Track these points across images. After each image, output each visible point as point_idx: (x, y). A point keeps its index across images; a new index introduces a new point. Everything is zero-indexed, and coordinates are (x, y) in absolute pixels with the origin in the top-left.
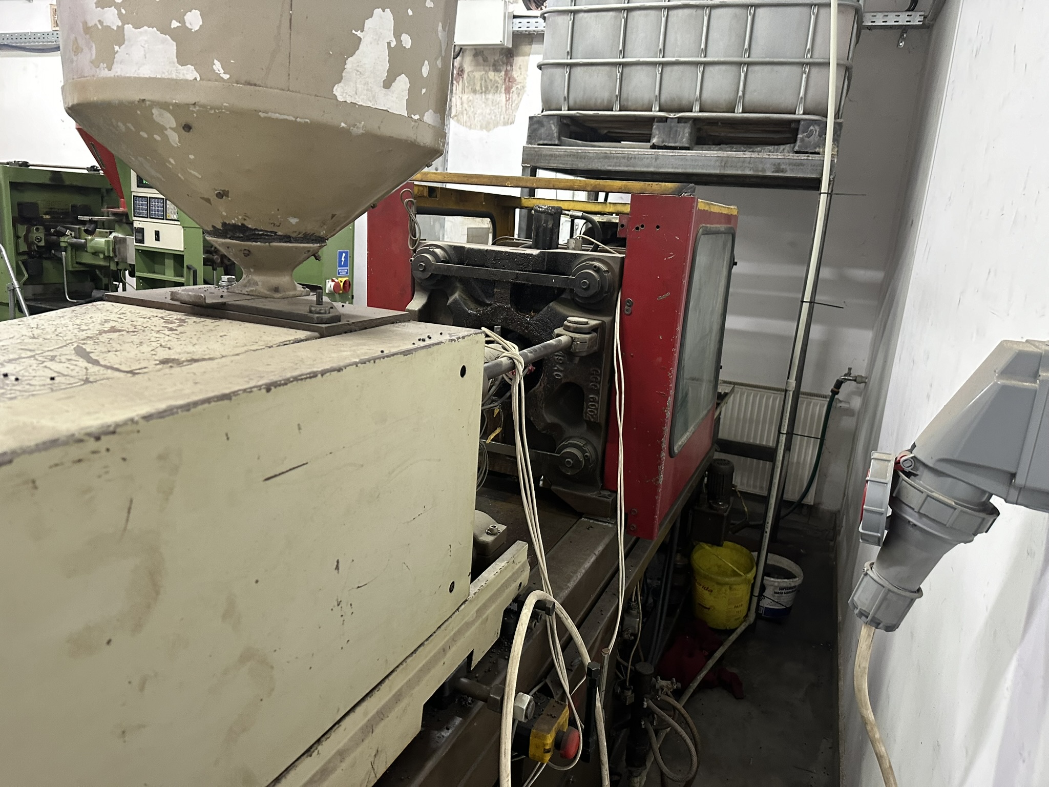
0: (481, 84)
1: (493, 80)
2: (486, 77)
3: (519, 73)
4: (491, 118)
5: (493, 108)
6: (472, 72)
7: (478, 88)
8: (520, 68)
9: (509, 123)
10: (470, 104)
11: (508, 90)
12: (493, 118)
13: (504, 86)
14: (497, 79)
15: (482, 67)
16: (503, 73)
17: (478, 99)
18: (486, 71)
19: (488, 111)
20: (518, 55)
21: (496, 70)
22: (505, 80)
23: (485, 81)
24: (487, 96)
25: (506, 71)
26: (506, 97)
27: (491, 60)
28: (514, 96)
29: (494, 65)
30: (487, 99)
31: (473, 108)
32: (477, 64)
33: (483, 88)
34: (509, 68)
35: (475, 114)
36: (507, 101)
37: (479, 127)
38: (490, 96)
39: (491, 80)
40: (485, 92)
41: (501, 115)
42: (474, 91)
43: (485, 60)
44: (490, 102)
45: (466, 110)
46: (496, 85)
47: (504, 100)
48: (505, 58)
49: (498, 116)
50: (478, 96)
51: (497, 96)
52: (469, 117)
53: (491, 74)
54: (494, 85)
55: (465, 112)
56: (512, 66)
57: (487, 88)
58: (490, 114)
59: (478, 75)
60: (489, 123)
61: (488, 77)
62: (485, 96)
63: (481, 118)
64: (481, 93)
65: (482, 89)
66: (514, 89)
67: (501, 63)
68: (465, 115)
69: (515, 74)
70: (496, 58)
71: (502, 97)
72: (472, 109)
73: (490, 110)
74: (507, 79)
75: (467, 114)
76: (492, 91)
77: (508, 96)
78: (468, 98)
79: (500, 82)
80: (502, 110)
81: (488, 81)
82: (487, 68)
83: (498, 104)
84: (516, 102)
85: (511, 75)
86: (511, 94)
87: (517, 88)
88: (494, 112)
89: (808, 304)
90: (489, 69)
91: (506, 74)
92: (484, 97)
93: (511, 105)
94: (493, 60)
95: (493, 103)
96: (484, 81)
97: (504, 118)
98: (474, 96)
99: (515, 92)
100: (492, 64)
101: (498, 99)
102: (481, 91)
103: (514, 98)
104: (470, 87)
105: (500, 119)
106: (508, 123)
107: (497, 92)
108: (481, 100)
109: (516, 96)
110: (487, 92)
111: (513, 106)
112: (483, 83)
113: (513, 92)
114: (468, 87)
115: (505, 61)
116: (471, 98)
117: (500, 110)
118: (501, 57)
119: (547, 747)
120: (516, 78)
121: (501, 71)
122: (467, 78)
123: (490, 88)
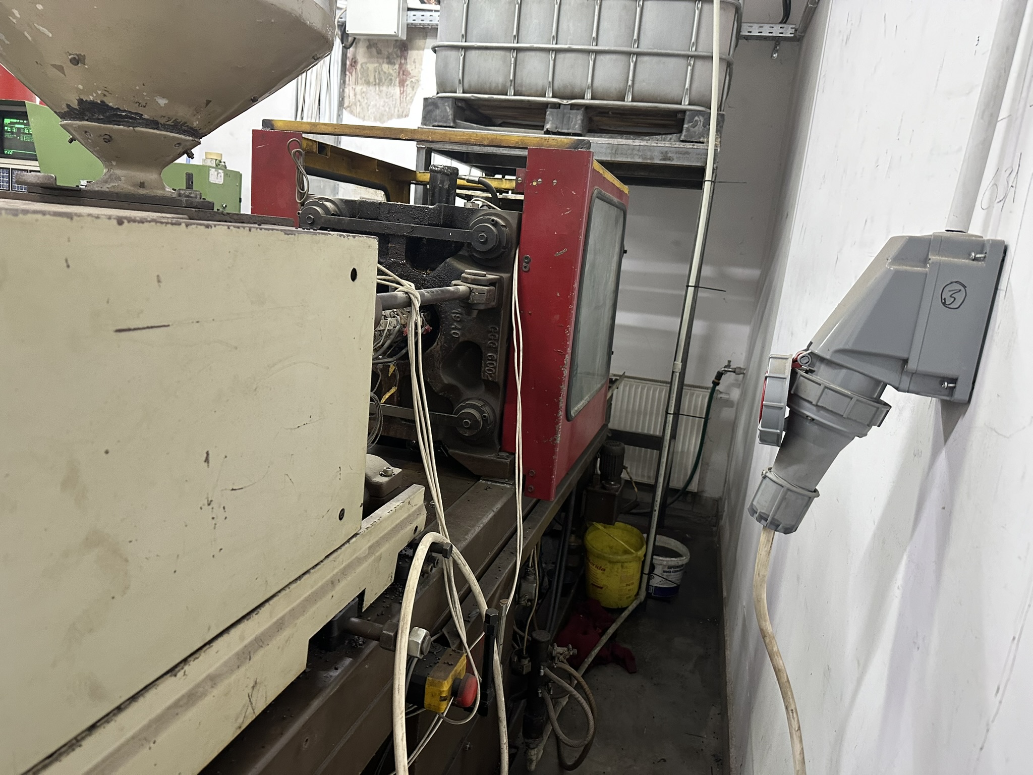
0: (375, 76)
1: (387, 72)
2: (380, 69)
3: (413, 67)
4: (385, 111)
5: (387, 100)
6: (366, 63)
7: (372, 80)
8: (414, 62)
9: (404, 115)
10: (363, 95)
11: (402, 83)
12: (387, 110)
13: (398, 79)
14: (391, 72)
15: (376, 59)
16: (397, 66)
17: (372, 91)
18: (380, 64)
19: (382, 103)
20: (412, 49)
21: (390, 63)
22: (399, 73)
23: (379, 73)
24: (381, 88)
25: (401, 64)
26: (400, 91)
27: (385, 53)
28: (409, 89)
29: (388, 58)
30: (381, 92)
31: (367, 99)
32: (371, 56)
33: (377, 81)
34: (403, 61)
35: (369, 105)
36: (401, 94)
37: (373, 119)
38: (384, 88)
39: (385, 73)
40: (379, 84)
41: (395, 107)
42: (368, 83)
43: (379, 52)
44: (384, 94)
45: (359, 101)
46: (390, 77)
47: (399, 92)
48: (399, 51)
49: (393, 109)
50: (372, 88)
51: (391, 89)
52: (362, 109)
53: (385, 67)
54: (388, 77)
55: (358, 104)
56: (406, 59)
57: (380, 80)
58: (383, 106)
59: (371, 66)
60: (383, 115)
61: (382, 70)
62: (379, 88)
63: (374, 110)
64: (375, 85)
65: (375, 81)
66: (408, 82)
67: (395, 56)
68: (358, 106)
69: (410, 67)
70: (390, 50)
71: (397, 90)
72: (366, 101)
73: (384, 102)
74: (401, 73)
75: (360, 105)
76: (386, 84)
77: (402, 89)
78: (362, 89)
79: (394, 75)
80: (396, 103)
81: (382, 73)
82: (381, 61)
83: (392, 96)
84: (411, 95)
85: (405, 69)
86: (405, 88)
87: (412, 81)
88: (388, 104)
89: (693, 288)
90: (383, 62)
91: (400, 68)
92: (377, 89)
93: (406, 98)
94: (386, 53)
95: (387, 95)
96: (377, 73)
97: (398, 111)
98: (368, 88)
99: (409, 85)
100: (386, 57)
101: (392, 91)
102: (374, 83)
103: (408, 92)
104: (363, 79)
105: (394, 111)
106: (402, 116)
107: (391, 84)
108: (375, 91)
109: (411, 89)
110: (381, 84)
111: (408, 99)
112: (377, 76)
113: (407, 85)
114: (361, 79)
115: (400, 54)
116: (364, 90)
117: (394, 102)
118: (395, 50)
119: (444, 695)
120: (411, 72)
121: (395, 65)
122: (360, 70)
123: (384, 80)
